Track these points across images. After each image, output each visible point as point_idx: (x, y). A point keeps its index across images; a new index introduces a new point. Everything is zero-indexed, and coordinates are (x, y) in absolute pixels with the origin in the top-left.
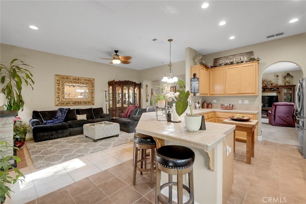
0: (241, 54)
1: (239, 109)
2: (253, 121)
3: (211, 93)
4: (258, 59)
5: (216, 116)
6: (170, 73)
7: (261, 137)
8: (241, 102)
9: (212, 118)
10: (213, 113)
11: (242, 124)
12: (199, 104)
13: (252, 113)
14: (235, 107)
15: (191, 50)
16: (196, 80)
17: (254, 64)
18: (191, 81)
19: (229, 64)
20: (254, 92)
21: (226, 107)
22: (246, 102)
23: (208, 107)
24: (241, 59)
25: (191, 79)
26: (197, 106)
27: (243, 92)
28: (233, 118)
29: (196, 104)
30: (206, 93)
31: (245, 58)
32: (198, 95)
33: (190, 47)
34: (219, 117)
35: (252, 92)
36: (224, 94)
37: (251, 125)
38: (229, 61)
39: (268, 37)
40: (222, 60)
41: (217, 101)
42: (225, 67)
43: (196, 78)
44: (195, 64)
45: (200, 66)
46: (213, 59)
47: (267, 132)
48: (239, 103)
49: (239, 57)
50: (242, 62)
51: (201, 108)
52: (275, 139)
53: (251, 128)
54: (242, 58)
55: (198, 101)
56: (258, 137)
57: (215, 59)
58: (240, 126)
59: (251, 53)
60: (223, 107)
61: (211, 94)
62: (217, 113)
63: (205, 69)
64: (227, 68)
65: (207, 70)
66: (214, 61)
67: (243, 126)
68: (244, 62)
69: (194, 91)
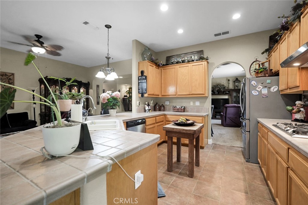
0: (192, 53)
1: (191, 112)
2: (197, 125)
3: (163, 94)
4: (207, 58)
5: (167, 120)
6: (108, 67)
7: (211, 139)
8: (192, 103)
9: (163, 121)
10: (163, 116)
11: (184, 130)
12: (149, 107)
13: (201, 116)
14: (187, 109)
15: (138, 43)
16: (144, 78)
17: (203, 63)
18: (139, 79)
19: (181, 63)
20: (204, 93)
21: (178, 110)
22: (198, 104)
23: (160, 110)
24: (191, 57)
25: (139, 77)
26: (147, 108)
27: (193, 92)
28: (177, 122)
29: (145, 106)
30: (157, 93)
31: (196, 57)
32: (146, 95)
33: (138, 40)
34: (169, 120)
35: (202, 93)
36: (176, 95)
37: (193, 130)
38: (180, 60)
39: (216, 35)
40: (174, 59)
41: (170, 102)
42: (177, 65)
43: (144, 76)
44: (144, 60)
45: (148, 62)
46: (166, 57)
47: (218, 134)
48: (191, 105)
49: (190, 56)
50: (194, 61)
51: (150, 110)
52: (224, 142)
53: (193, 134)
54: (193, 57)
55: (148, 103)
56: (208, 140)
57: (167, 57)
58: (181, 132)
59: (201, 52)
60: (175, 109)
61: (162, 96)
62: (168, 116)
63: (155, 66)
64: (178, 66)
65: (157, 67)
66: (167, 59)
67: (184, 132)
68: (195, 60)
69: (142, 91)
